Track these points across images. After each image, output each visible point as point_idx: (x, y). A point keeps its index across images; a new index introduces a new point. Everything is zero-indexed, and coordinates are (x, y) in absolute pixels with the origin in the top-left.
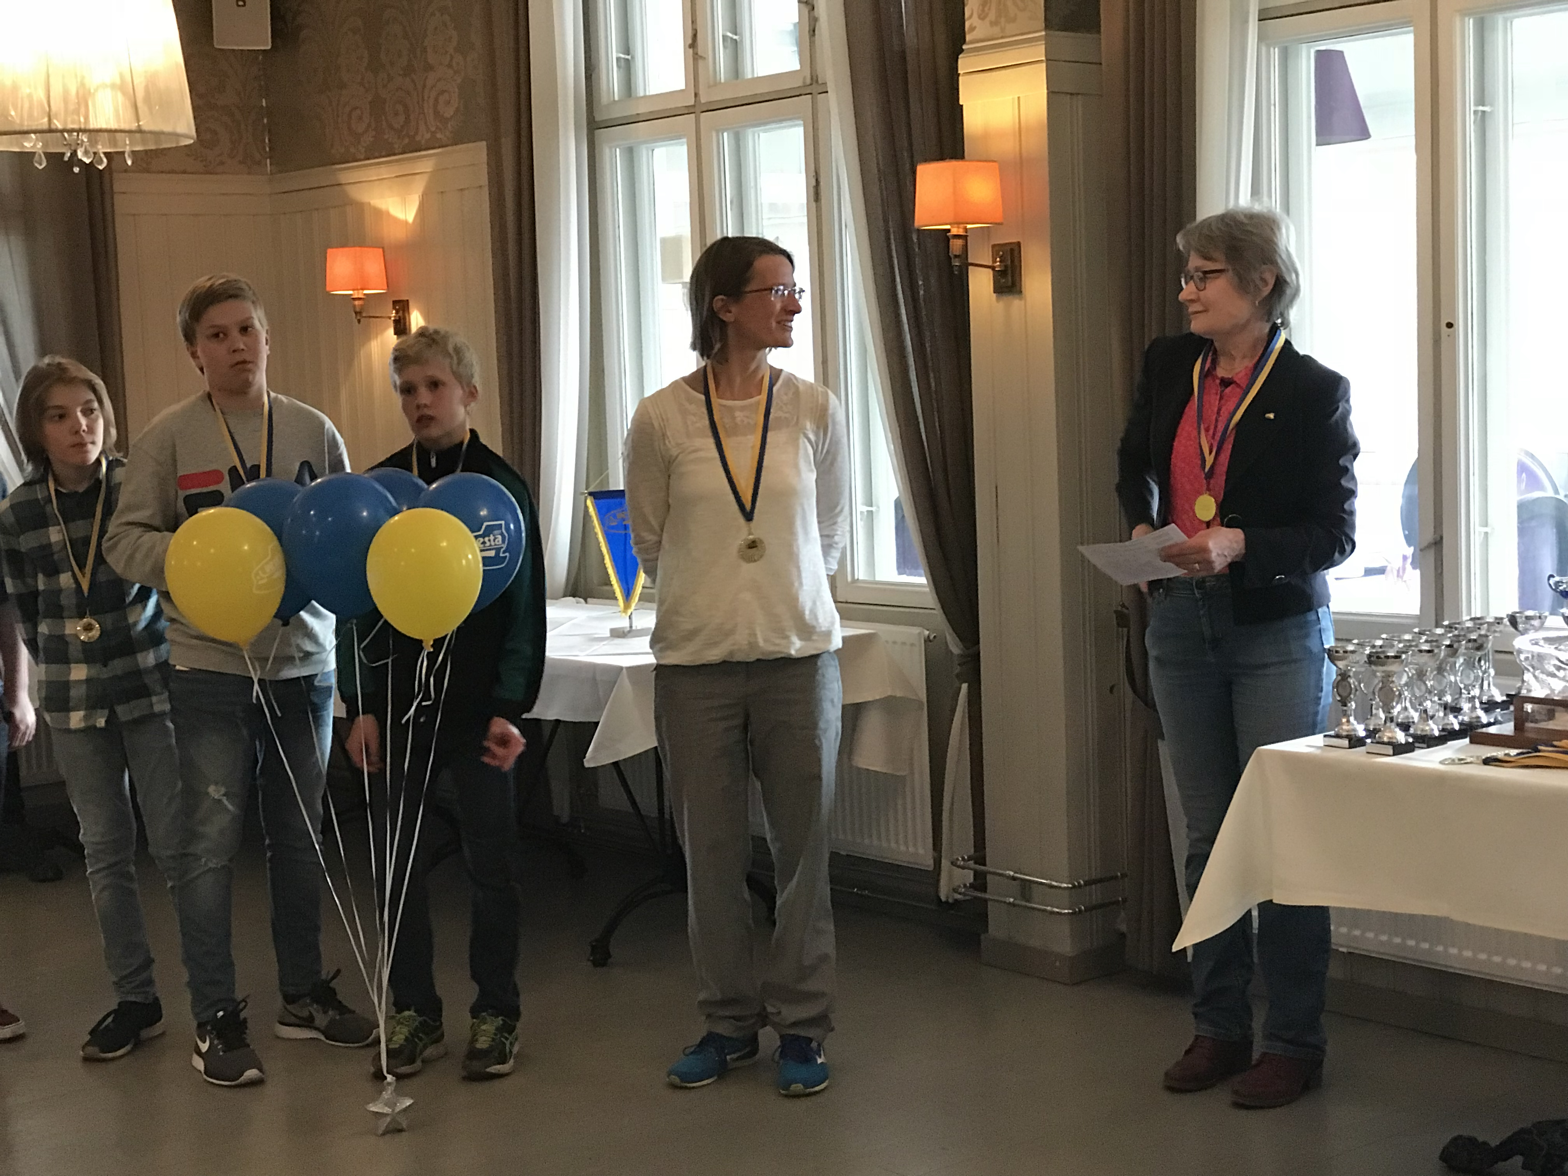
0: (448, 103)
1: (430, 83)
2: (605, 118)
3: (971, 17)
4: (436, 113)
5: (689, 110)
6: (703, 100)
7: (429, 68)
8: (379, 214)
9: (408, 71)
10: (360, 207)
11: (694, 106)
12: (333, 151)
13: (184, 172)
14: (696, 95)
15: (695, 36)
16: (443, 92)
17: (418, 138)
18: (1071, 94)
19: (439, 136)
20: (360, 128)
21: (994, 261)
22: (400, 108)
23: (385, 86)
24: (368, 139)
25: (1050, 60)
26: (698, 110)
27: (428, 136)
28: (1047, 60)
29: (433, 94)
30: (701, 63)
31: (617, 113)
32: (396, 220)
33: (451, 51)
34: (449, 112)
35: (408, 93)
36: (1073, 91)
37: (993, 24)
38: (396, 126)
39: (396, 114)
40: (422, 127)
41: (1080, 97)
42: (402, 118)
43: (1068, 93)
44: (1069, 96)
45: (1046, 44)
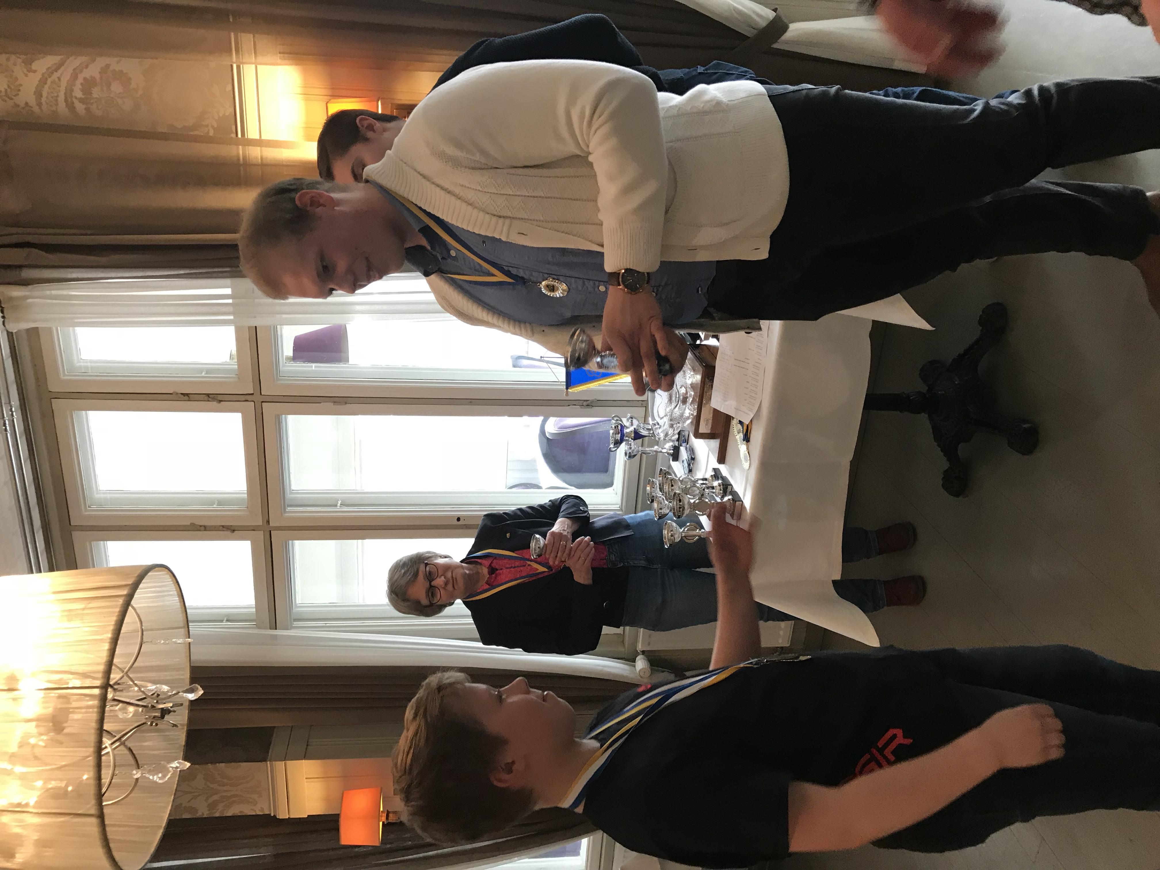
3: (255, 811)
36: (306, 744)
37: (260, 795)
43: (306, 748)
44: (308, 747)
45: (275, 761)
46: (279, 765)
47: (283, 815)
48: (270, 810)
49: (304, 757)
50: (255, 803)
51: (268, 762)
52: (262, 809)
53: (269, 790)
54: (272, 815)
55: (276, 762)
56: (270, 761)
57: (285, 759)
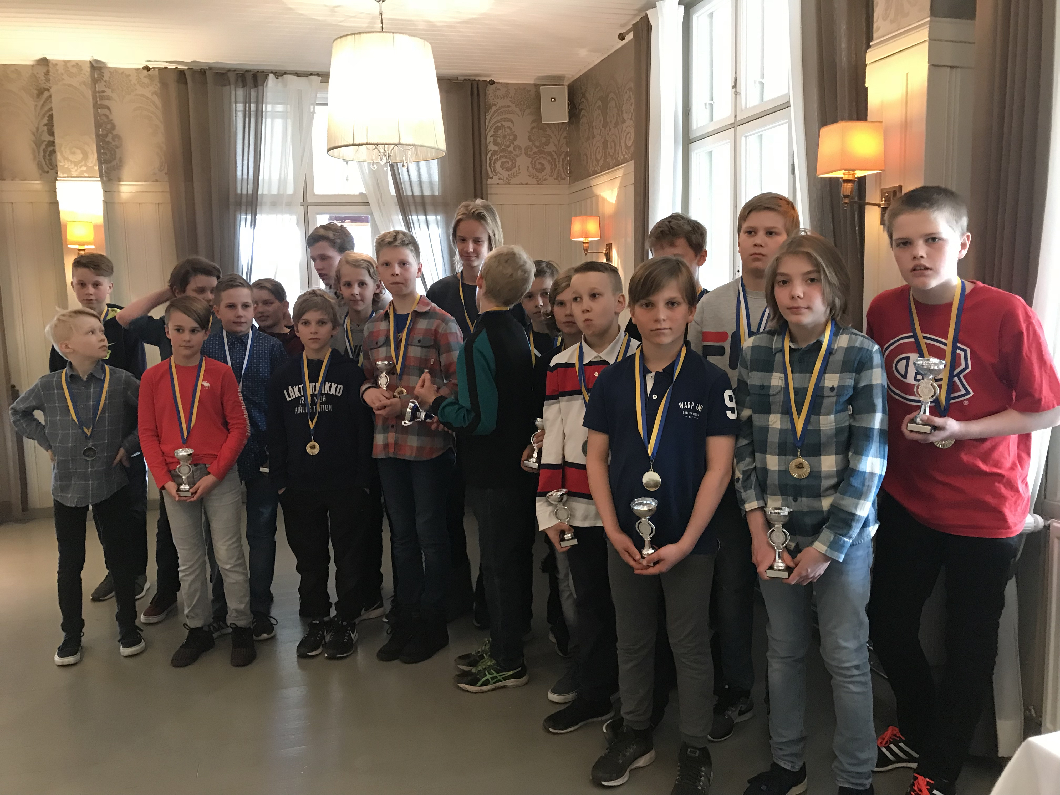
0: (630, 138)
1: (624, 129)
2: (694, 136)
3: (877, 21)
4: (626, 144)
5: (732, 126)
6: (738, 119)
7: (624, 121)
8: (603, 199)
9: (617, 124)
10: (597, 196)
11: (734, 123)
12: (590, 170)
13: (527, 184)
14: (735, 116)
15: (736, 80)
16: (628, 134)
17: (619, 159)
18: (952, 67)
19: (626, 156)
20: (599, 157)
21: (882, 201)
22: (613, 145)
23: (608, 134)
24: (601, 163)
25: (933, 40)
26: (736, 125)
27: (622, 157)
28: (932, 40)
29: (625, 134)
30: (738, 96)
31: (698, 134)
32: (609, 202)
33: (632, 111)
34: (630, 143)
35: (616, 136)
36: (953, 65)
37: (892, 22)
38: (611, 154)
39: (611, 148)
40: (620, 154)
41: (959, 70)
42: (613, 149)
43: (947, 66)
44: (949, 69)
45: (930, 27)
46: (924, 34)
47: (871, 56)
48: (877, 39)
49: (933, 65)
50: (885, 19)
51: (929, 19)
52: (878, 29)
53: (898, 30)
54: (871, 44)
55: (928, 29)
56: (931, 21)
57: (930, 39)
